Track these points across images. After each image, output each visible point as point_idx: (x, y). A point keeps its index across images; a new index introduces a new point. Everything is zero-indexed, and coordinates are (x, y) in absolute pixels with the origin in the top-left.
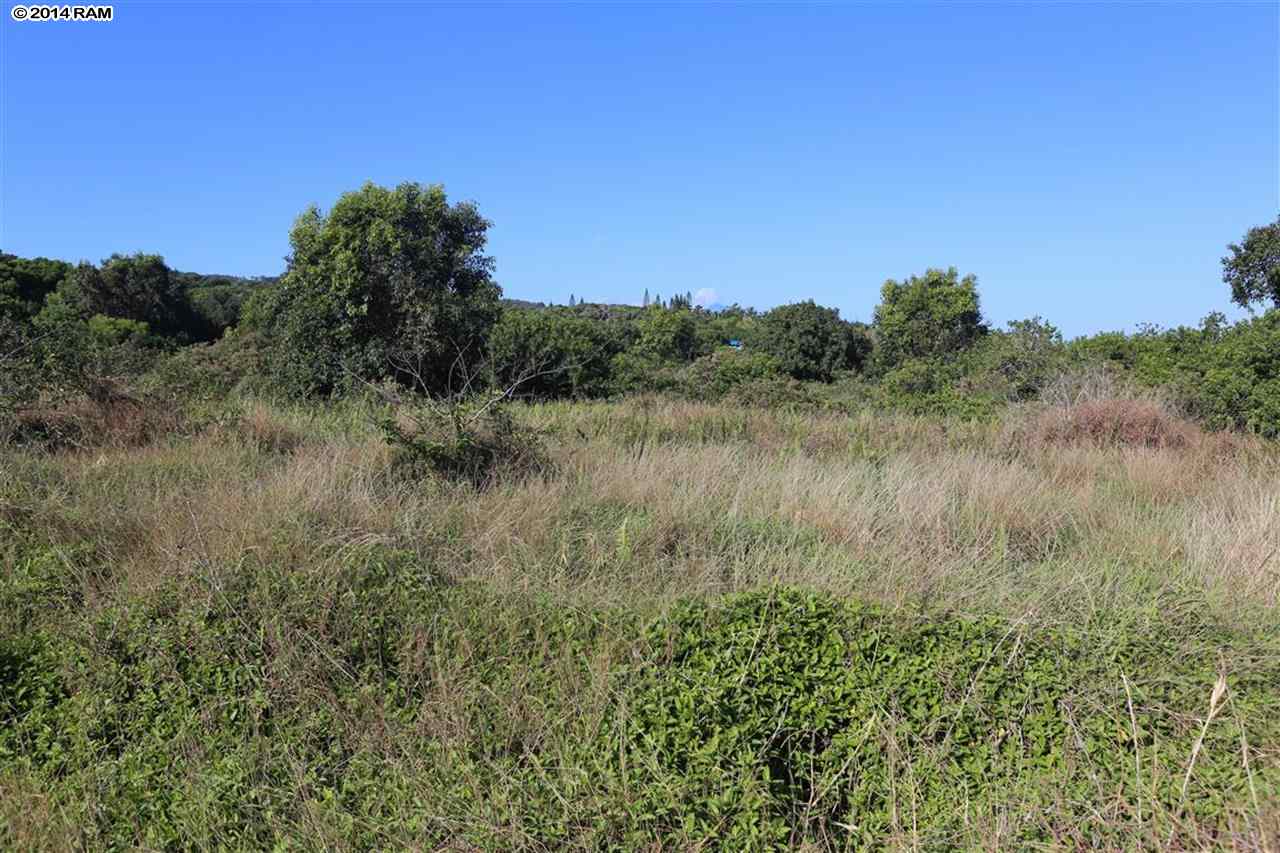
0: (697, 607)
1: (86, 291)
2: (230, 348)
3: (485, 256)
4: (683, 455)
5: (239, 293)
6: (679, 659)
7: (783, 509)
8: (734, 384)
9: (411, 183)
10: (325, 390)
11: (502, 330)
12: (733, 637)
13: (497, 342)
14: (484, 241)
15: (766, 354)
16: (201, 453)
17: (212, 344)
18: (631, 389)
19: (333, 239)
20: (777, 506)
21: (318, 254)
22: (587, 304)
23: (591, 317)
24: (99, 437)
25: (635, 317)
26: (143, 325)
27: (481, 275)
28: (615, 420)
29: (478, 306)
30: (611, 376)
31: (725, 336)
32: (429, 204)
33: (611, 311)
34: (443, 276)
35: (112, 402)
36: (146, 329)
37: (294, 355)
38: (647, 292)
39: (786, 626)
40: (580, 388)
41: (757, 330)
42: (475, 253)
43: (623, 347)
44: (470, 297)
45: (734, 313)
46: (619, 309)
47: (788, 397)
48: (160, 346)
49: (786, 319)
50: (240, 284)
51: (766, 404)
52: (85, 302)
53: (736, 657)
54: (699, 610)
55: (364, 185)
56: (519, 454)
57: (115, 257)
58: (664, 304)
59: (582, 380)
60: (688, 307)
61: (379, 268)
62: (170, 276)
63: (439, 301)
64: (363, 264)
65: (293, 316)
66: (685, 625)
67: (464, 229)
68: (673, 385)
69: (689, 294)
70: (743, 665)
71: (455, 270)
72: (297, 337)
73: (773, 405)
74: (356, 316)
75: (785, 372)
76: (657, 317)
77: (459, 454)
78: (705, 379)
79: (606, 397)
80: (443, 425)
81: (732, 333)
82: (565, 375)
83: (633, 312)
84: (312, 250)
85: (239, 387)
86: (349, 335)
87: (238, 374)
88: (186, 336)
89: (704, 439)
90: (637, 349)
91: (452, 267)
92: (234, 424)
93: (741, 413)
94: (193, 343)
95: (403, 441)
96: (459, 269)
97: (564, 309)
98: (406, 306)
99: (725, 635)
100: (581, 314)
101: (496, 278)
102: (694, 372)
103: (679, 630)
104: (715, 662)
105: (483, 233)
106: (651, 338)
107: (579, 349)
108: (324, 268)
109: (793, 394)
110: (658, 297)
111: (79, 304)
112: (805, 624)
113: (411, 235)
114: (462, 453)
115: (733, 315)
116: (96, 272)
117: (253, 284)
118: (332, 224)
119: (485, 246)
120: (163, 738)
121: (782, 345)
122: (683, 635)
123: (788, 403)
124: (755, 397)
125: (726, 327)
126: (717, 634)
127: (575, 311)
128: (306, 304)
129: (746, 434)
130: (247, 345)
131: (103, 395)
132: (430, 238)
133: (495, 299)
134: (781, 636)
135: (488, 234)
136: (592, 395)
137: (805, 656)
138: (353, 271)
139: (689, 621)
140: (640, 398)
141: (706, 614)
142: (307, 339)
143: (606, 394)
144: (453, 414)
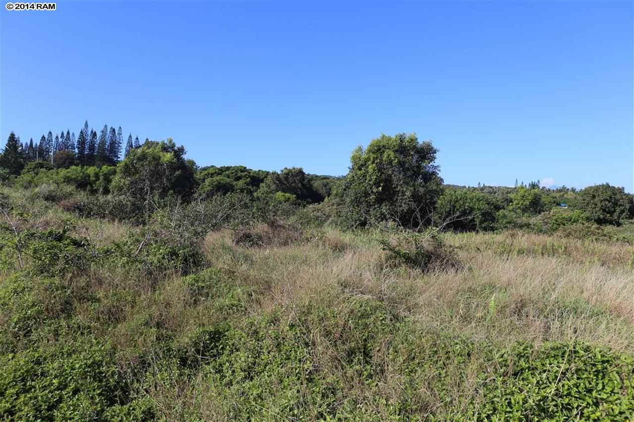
0: (527, 347)
1: (274, 183)
2: (327, 206)
3: (435, 165)
4: (530, 261)
5: (332, 182)
6: (515, 374)
7: (586, 295)
8: (562, 226)
9: (402, 133)
10: (363, 224)
11: (444, 199)
12: (548, 367)
13: (442, 204)
14: (435, 158)
15: (580, 211)
16: (307, 250)
17: (320, 204)
18: (506, 227)
19: (368, 159)
20: (582, 292)
21: (362, 165)
22: (486, 187)
23: (489, 192)
24: (270, 242)
25: (510, 192)
26: (294, 196)
27: (434, 173)
28: (496, 242)
29: (432, 188)
30: (496, 221)
31: (558, 202)
32: (410, 142)
33: (498, 190)
34: (416, 175)
35: (276, 227)
36: (295, 197)
37: (351, 209)
38: (517, 180)
39: (581, 365)
40: (480, 226)
41: (575, 198)
42: (431, 164)
43: (504, 206)
44: (429, 183)
45: (563, 190)
46: (502, 188)
47: (592, 233)
48: (299, 204)
49: (592, 193)
50: (333, 179)
51: (579, 236)
52: (273, 187)
53: (549, 379)
54: (528, 349)
55: (381, 135)
56: (445, 258)
57: (286, 169)
58: (526, 186)
59: (481, 223)
60: (539, 187)
61: (388, 171)
62: (305, 176)
63: (414, 185)
64: (380, 170)
65: (351, 192)
66: (520, 356)
67: (426, 153)
68: (528, 226)
69: (539, 181)
70: (553, 384)
71: (421, 171)
72: (352, 201)
73: (582, 237)
74: (377, 192)
75: (592, 220)
76: (522, 192)
77: (416, 256)
78: (546, 223)
79: (494, 231)
80: (409, 242)
81: (562, 200)
82: (473, 220)
83: (509, 190)
84: (359, 164)
85: (328, 222)
86: (374, 200)
87: (329, 216)
88: (310, 200)
89: (543, 254)
90: (511, 208)
91: (420, 170)
92: (321, 238)
93: (564, 241)
94: (312, 203)
95: (390, 250)
96: (424, 171)
97: (474, 189)
98: (399, 188)
99: (543, 365)
100: (483, 191)
101: (441, 175)
102: (540, 219)
103: (516, 359)
104: (536, 379)
105: (435, 154)
106: (518, 202)
107: (480, 208)
108: (364, 171)
109: (596, 232)
110: (522, 183)
111: (272, 188)
112: (594, 365)
113: (402, 156)
114: (418, 256)
115: (562, 191)
116: (278, 175)
117: (339, 179)
118: (368, 153)
119: (436, 160)
120: (268, 376)
121: (590, 206)
122: (519, 362)
123: (592, 236)
124: (573, 233)
125: (559, 197)
126: (539, 364)
127: (481, 190)
128: (356, 187)
129: (567, 252)
130: (333, 205)
131: (273, 225)
132: (410, 157)
133: (441, 184)
134: (578, 370)
135: (437, 155)
136: (485, 229)
137: (593, 384)
138: (376, 173)
139: (522, 354)
140: (510, 232)
141: (532, 352)
142: (357, 202)
143: (493, 229)
144: (413, 238)
